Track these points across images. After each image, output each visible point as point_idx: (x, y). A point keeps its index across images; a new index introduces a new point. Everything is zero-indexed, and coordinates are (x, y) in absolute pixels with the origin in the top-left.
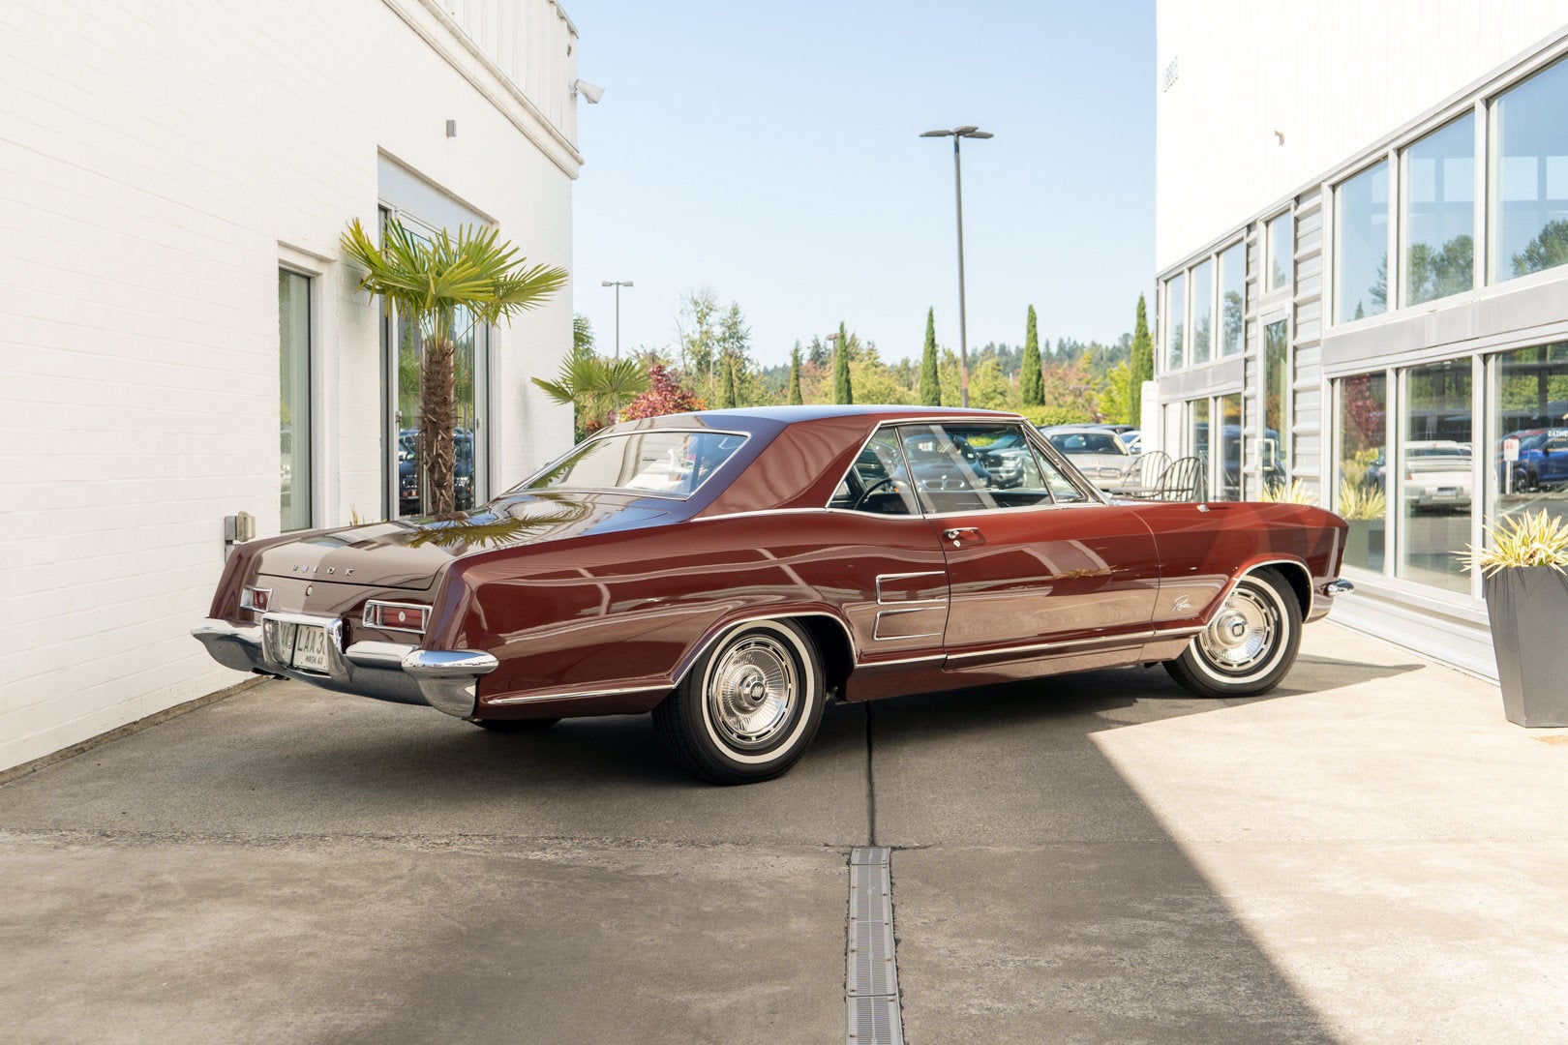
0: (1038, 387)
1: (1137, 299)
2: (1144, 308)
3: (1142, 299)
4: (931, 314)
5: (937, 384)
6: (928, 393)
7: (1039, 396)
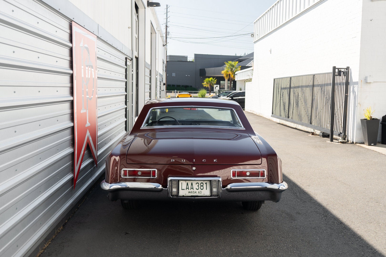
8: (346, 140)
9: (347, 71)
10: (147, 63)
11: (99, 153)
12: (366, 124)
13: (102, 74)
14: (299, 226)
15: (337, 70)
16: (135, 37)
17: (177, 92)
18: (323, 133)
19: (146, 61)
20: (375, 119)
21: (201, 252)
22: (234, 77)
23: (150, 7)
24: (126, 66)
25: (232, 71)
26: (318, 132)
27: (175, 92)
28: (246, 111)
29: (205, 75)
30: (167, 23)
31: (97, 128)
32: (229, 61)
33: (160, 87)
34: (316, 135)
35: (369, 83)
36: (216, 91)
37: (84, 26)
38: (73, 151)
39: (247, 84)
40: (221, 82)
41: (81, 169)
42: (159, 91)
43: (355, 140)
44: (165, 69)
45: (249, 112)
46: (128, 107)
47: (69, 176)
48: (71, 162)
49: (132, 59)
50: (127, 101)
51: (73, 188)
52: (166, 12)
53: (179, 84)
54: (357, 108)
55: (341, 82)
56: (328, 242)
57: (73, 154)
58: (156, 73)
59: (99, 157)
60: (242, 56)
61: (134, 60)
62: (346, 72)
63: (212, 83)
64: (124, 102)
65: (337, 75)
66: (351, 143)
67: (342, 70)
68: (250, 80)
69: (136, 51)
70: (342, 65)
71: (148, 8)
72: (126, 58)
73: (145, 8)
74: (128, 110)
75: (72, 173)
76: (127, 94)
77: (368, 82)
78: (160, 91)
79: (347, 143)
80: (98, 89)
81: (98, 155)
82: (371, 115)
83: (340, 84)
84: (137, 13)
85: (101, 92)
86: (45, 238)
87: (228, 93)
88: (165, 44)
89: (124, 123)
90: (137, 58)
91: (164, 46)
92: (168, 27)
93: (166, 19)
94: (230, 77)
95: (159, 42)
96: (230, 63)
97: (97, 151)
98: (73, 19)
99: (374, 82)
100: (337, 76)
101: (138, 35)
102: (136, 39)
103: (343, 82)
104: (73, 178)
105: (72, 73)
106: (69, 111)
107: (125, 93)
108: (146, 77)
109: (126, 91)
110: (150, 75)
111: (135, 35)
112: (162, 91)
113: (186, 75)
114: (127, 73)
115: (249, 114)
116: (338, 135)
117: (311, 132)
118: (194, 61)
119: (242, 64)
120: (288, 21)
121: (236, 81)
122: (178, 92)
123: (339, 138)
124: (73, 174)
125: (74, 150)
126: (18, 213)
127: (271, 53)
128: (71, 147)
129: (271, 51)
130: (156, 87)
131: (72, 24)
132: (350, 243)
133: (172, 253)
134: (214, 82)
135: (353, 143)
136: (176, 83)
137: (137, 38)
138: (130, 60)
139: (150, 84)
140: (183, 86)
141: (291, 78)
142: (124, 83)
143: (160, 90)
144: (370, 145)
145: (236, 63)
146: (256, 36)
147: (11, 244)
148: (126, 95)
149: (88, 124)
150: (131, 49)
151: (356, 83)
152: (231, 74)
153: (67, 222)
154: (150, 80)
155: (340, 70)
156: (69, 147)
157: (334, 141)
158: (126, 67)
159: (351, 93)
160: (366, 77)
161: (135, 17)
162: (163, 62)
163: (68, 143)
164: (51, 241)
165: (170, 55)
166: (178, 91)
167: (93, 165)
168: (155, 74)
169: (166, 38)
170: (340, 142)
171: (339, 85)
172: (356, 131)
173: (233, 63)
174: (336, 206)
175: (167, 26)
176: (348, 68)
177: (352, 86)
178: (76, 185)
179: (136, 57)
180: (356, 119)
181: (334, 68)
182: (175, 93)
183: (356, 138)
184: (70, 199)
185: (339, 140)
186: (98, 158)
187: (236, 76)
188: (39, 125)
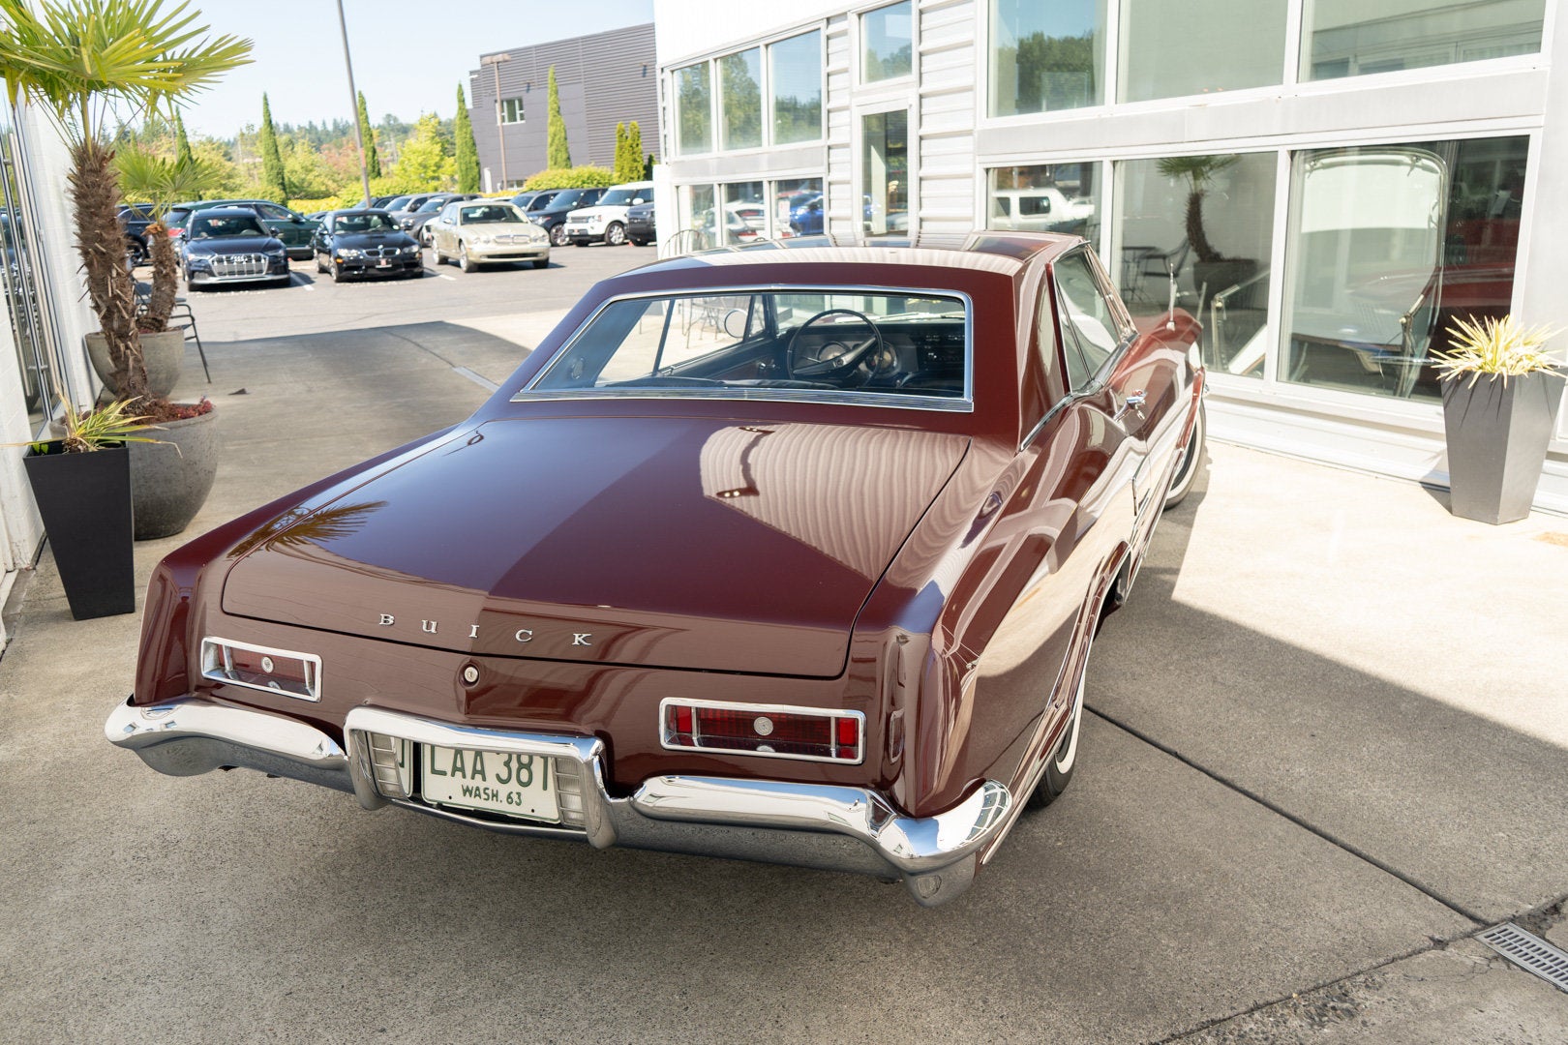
0: (374, 162)
1: (457, 87)
2: (462, 94)
3: (460, 86)
4: (265, 99)
5: (279, 160)
6: (272, 169)
7: (376, 169)
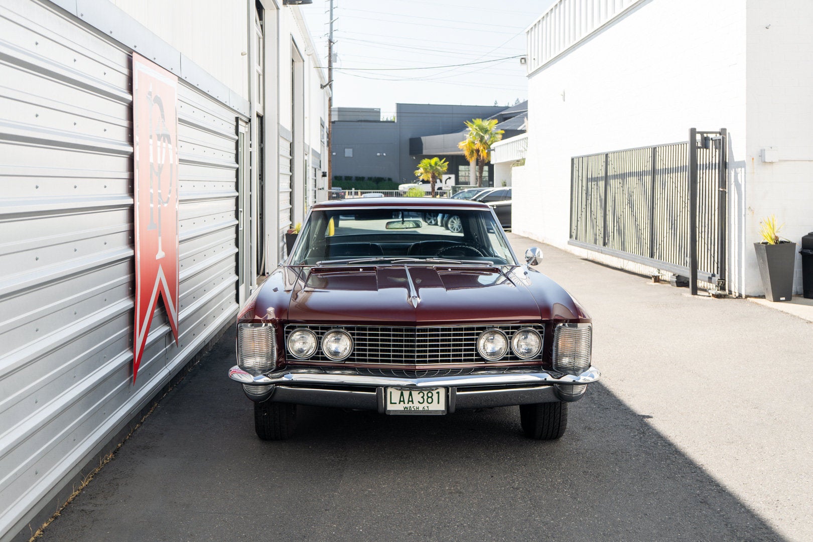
8: (727, 291)
9: (721, 137)
10: (283, 128)
11: (182, 315)
12: (766, 254)
13: (188, 152)
14: (584, 449)
15: (698, 137)
16: (257, 72)
17: (356, 193)
18: (678, 277)
19: (281, 123)
20: (785, 242)
21: (383, 492)
22: (489, 154)
23: (288, 5)
24: (238, 136)
25: (484, 141)
26: (667, 276)
27: (351, 192)
28: (515, 233)
29: (422, 153)
30: (331, 33)
31: (179, 264)
32: (475, 119)
33: (314, 181)
34: (663, 282)
35: (770, 162)
36: (447, 189)
37: (155, 59)
38: (132, 306)
39: (515, 170)
40: (461, 168)
41: (146, 344)
42: (312, 190)
43: (745, 290)
44: (325, 140)
45: (520, 236)
46: (241, 223)
47: (126, 356)
48: (128, 327)
49: (250, 120)
50: (240, 210)
51: (133, 380)
52: (329, 9)
53: (361, 175)
54: (745, 219)
55: (709, 163)
56: (635, 475)
57: (132, 311)
58: (304, 150)
59: (181, 324)
60: (510, 106)
61: (255, 122)
62: (719, 140)
63: (438, 169)
64: (234, 212)
65: (700, 148)
66: (737, 298)
67: (711, 136)
68: (520, 162)
69: (259, 103)
70: (709, 125)
71: (286, 8)
72: (237, 119)
73: (278, 8)
74: (242, 229)
75: (130, 349)
76: (238, 196)
77: (766, 161)
78: (315, 191)
79: (729, 298)
80: (181, 183)
81: (179, 320)
82: (777, 235)
83: (709, 166)
84: (260, 20)
85: (186, 191)
86: (82, 469)
87: (472, 192)
88: (324, 84)
89: (233, 258)
90: (261, 118)
91: (322, 87)
92: (334, 43)
93: (329, 25)
94: (479, 155)
95: (312, 80)
96: (479, 124)
97: (178, 312)
98: (135, 47)
99: (780, 161)
100: (702, 150)
101: (262, 68)
102: (259, 75)
103: (714, 162)
104: (133, 360)
105: (132, 151)
106: (125, 226)
107: (234, 192)
108: (280, 158)
109: (237, 189)
110: (292, 153)
111: (257, 68)
112: (320, 189)
113: (378, 154)
114: (239, 150)
115: (521, 240)
116: (707, 279)
117: (653, 276)
118: (396, 121)
119: (509, 125)
120: (598, 29)
121: (493, 165)
122: (359, 193)
123: (709, 287)
124: (133, 352)
125: (135, 304)
126: (37, 411)
127: (564, 101)
128: (128, 297)
129: (564, 96)
130: (305, 182)
131: (132, 57)
132: (679, 477)
133: (326, 494)
134: (441, 168)
135: (740, 296)
136: (354, 173)
137: (261, 73)
138: (246, 123)
139: (291, 174)
140: (370, 179)
141: (607, 155)
142: (234, 172)
143: (315, 187)
144: (777, 299)
145: (491, 124)
146: (531, 61)
147: (26, 465)
148: (237, 198)
149: (160, 255)
150: (247, 99)
151: (742, 164)
152: (481, 148)
153: (121, 446)
154: (290, 166)
155: (705, 135)
156: (126, 298)
157: (699, 292)
158: (237, 138)
159: (733, 187)
160: (762, 150)
161: (256, 29)
162: (321, 124)
163: (124, 289)
164: (92, 477)
165: (339, 108)
166: (359, 191)
167: (171, 341)
168: (302, 151)
169: (330, 70)
170: (713, 295)
171: (706, 168)
172: (746, 269)
173: (485, 123)
174: (669, 416)
175: (330, 41)
176: (723, 132)
177: (733, 170)
178: (137, 376)
179: (258, 116)
180: (745, 243)
181: (693, 132)
182: (351, 195)
183: (746, 286)
184: (126, 402)
185: (710, 291)
186: (179, 327)
187: (492, 152)
188: (74, 250)
